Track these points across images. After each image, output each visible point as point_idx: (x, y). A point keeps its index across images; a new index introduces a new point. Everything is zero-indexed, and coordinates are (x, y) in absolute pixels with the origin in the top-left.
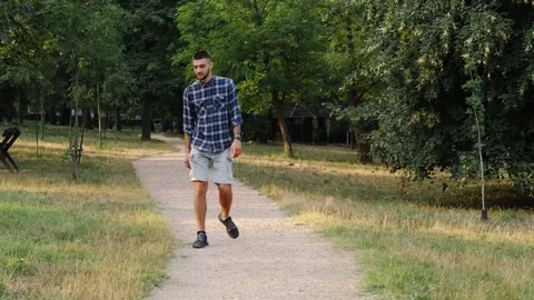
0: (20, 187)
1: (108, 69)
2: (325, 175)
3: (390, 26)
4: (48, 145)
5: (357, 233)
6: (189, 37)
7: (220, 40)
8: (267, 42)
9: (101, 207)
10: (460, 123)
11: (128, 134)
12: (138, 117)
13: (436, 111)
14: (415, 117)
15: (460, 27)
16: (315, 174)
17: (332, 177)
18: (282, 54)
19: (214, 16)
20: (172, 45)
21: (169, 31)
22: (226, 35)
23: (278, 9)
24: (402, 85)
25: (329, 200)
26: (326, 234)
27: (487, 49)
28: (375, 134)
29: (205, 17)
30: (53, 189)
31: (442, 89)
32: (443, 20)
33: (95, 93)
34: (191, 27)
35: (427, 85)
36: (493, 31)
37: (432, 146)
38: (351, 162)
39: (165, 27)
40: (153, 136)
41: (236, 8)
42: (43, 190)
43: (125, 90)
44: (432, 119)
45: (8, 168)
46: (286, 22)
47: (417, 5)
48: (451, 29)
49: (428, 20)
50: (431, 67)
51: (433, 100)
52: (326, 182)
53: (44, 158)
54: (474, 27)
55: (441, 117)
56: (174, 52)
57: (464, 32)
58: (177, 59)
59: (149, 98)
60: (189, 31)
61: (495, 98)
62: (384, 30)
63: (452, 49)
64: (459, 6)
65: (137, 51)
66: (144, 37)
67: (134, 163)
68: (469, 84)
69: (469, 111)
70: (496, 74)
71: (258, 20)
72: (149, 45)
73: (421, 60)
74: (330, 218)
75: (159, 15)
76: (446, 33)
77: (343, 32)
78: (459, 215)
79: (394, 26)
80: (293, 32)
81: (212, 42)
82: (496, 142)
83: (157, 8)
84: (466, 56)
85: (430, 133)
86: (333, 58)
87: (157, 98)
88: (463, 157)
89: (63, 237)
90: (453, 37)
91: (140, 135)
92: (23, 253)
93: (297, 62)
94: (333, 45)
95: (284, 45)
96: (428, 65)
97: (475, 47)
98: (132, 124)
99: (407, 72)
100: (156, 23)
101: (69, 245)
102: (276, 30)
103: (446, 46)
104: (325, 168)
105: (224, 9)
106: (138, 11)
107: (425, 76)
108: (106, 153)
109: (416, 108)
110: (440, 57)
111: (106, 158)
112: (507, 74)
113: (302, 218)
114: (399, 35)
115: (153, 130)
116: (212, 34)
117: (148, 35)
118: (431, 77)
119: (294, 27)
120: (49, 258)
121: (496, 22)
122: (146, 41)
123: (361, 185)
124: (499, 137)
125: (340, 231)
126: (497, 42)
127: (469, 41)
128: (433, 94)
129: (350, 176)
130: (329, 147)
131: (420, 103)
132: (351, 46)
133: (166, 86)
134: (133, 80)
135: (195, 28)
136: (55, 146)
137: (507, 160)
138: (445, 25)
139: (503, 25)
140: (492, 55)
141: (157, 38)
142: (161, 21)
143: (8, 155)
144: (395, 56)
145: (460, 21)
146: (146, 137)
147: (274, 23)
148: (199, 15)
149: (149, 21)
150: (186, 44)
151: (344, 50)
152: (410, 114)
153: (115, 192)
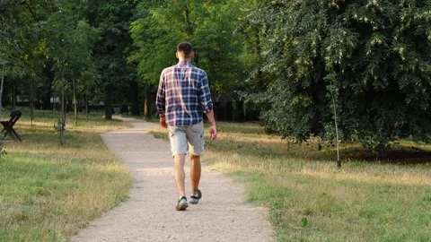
0: (26, 151)
1: (83, 68)
2: (238, 142)
3: (277, 38)
4: (38, 124)
5: (250, 174)
6: (140, 44)
7: (163, 46)
8: (197, 47)
9: (83, 161)
10: (326, 103)
11: (95, 116)
12: (102, 103)
13: (309, 95)
14: (295, 100)
15: (323, 39)
16: (231, 141)
17: (243, 144)
18: (208, 56)
19: (159, 28)
20: (127, 49)
21: (125, 39)
22: (167, 43)
23: (205, 23)
24: (287, 78)
25: (235, 156)
26: (229, 175)
27: (341, 54)
28: (271, 112)
29: (151, 29)
30: (48, 152)
31: (313, 80)
32: (312, 34)
33: (72, 85)
34: (141, 36)
35: (303, 78)
36: (345, 41)
37: (307, 119)
38: (259, 133)
39: (122, 36)
40: (113, 117)
41: (174, 23)
42: (42, 152)
43: (93, 83)
44: (306, 100)
45: (14, 139)
46: (210, 33)
47: (295, 24)
48: (318, 39)
49: (303, 33)
50: (305, 66)
51: (308, 88)
52: (239, 147)
53: (37, 132)
54: (333, 38)
55: (313, 100)
56: (128, 54)
57: (326, 42)
58: (130, 59)
59: (111, 89)
60: (140, 39)
61: (348, 86)
62: (273, 40)
63: (318, 53)
64: (323, 24)
65: (101, 54)
66: (106, 44)
67: (101, 135)
68: (328, 77)
69: (328, 95)
70: (348, 70)
71: (190, 31)
72: (110, 50)
73: (297, 61)
74: (234, 166)
75: (118, 27)
76: (314, 43)
77: (253, 38)
78: (322, 164)
79: (281, 38)
80: (215, 39)
81: (157, 47)
82: (350, 116)
83: (116, 22)
84: (327, 58)
85: (306, 110)
86: (245, 57)
87: (116, 89)
88: (327, 127)
89: (62, 177)
90: (319, 45)
91: (104, 117)
92: (40, 184)
93: (219, 61)
94: (245, 47)
95: (209, 49)
96: (302, 64)
97: (333, 53)
98: (97, 108)
99: (289, 69)
100: (115, 34)
101: (66, 182)
102: (204, 38)
103: (314, 51)
104: (239, 138)
105: (166, 23)
106: (102, 24)
107: (301, 71)
108: (80, 128)
109: (296, 94)
110: (311, 59)
111: (81, 132)
112: (356, 70)
113: (215, 166)
114: (284, 44)
115: (113, 113)
116: (156, 41)
117: (109, 42)
118: (305, 72)
119: (216, 36)
120: (55, 188)
121: (347, 35)
122: (107, 46)
123: (264, 149)
124: (351, 113)
125: (239, 173)
126: (347, 49)
127: (329, 48)
128: (307, 84)
129: (256, 142)
130: (246, 123)
131: (299, 90)
132: (259, 48)
133: (123, 79)
134: (99, 76)
135: (144, 36)
136: (42, 124)
137: (356, 128)
138: (313, 37)
139: (352, 37)
140: (344, 57)
141: (116, 45)
142: (119, 32)
143: (13, 130)
144: (281, 58)
145: (324, 34)
146: (109, 118)
147: (202, 33)
148: (146, 27)
149: (110, 32)
150: (138, 48)
151: (253, 52)
152: (292, 98)
153: (91, 153)
